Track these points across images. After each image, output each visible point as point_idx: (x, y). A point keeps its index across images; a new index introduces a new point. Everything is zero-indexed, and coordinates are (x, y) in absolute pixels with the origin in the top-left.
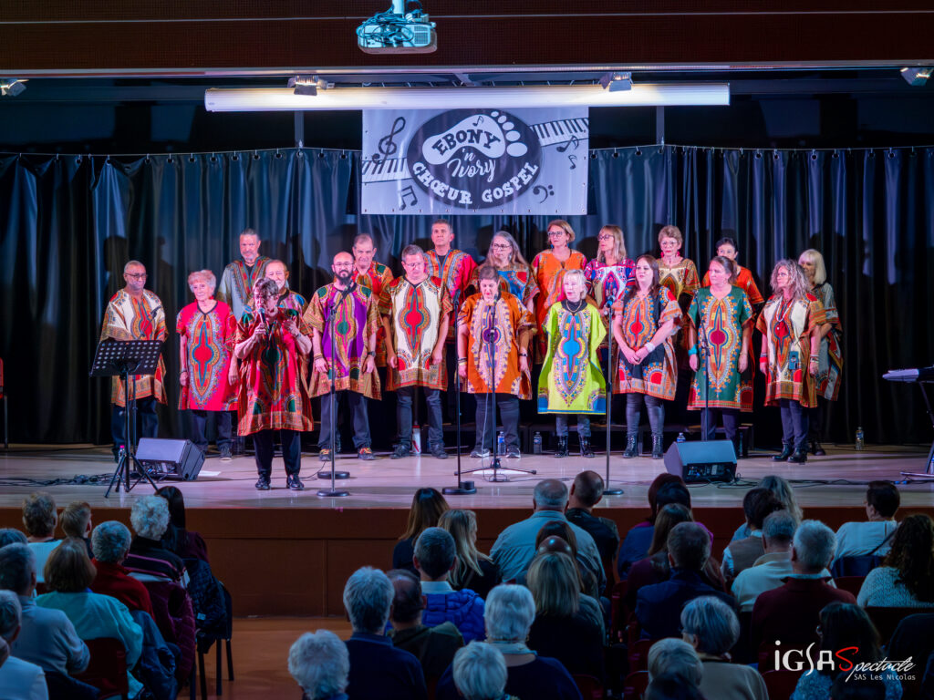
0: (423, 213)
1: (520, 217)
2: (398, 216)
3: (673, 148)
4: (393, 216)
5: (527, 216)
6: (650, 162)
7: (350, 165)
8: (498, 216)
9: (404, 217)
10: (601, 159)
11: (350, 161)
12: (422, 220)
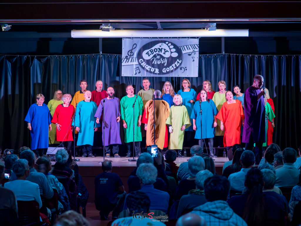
0: (142, 76)
1: (175, 77)
3: (227, 54)
4: (132, 77)
5: (178, 77)
6: (219, 59)
7: (118, 60)
8: (168, 77)
9: (136, 77)
10: (203, 58)
11: (118, 58)
12: (142, 78)
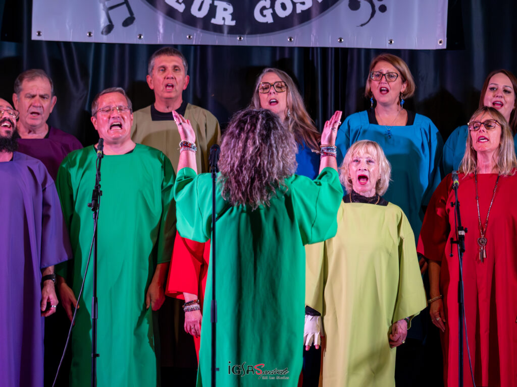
0: (144, 40)
1: (324, 50)
2: (98, 45)
4: (88, 45)
5: (337, 49)
8: (282, 49)
9: (110, 46)
12: (143, 55)
